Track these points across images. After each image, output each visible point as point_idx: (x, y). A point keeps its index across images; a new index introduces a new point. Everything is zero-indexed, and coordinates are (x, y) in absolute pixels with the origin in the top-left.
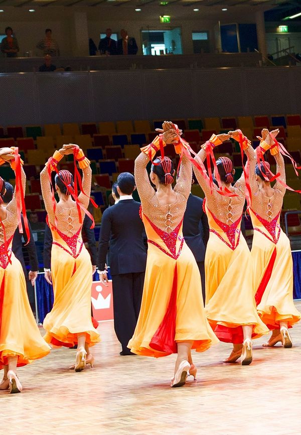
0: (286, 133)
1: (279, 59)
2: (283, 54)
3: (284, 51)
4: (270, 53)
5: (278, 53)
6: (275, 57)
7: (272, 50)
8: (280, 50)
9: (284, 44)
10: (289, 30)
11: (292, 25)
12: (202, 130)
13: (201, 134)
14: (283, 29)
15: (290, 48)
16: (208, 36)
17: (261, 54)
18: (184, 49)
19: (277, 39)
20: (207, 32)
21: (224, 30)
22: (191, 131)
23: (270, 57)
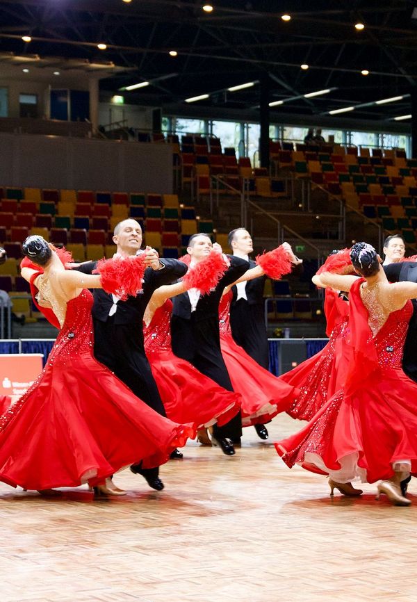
0: (111, 212)
1: (110, 132)
2: (116, 127)
3: (117, 123)
4: (103, 124)
5: (111, 124)
6: (107, 129)
7: (104, 122)
8: (113, 122)
9: (118, 116)
10: (126, 101)
11: (129, 97)
12: (21, 201)
13: (19, 205)
14: (118, 100)
15: (124, 121)
16: (37, 100)
17: (91, 125)
18: (9, 112)
19: (110, 110)
20: (37, 95)
21: (54, 95)
22: (9, 200)
23: (102, 129)
